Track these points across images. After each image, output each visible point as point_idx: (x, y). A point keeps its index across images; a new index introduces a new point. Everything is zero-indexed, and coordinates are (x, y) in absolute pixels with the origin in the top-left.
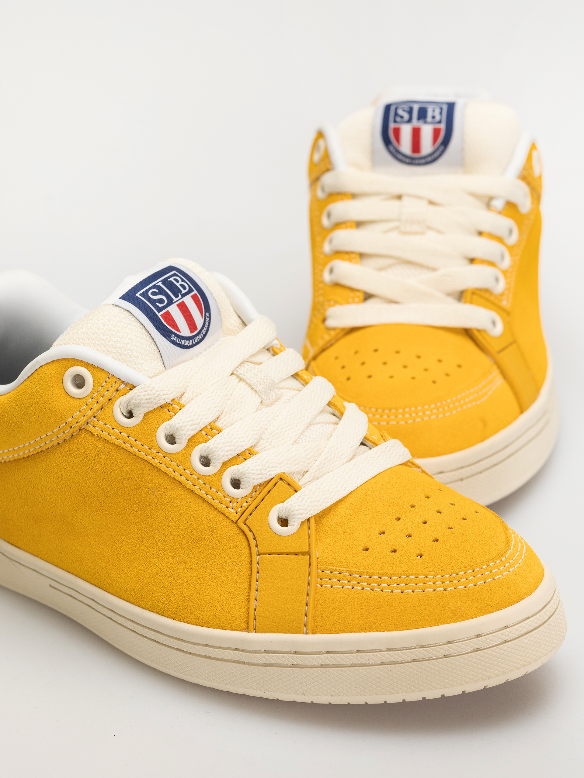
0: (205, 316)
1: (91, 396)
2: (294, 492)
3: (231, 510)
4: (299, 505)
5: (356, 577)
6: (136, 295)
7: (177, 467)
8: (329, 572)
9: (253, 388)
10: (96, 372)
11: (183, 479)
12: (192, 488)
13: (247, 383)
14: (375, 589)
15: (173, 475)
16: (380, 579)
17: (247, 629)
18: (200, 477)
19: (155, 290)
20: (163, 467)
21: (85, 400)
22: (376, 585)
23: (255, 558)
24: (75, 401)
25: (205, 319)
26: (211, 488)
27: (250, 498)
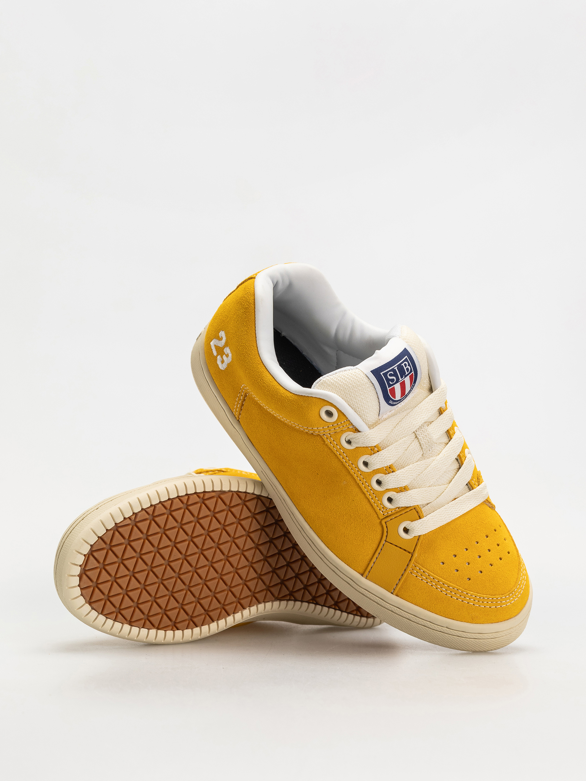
0: (412, 387)
1: (333, 424)
2: (418, 518)
3: (381, 512)
4: (419, 528)
5: (431, 578)
6: (381, 373)
7: (362, 479)
8: (418, 568)
9: (421, 445)
10: (341, 414)
11: (363, 487)
12: (366, 493)
13: (419, 441)
14: (438, 589)
15: (358, 482)
16: (443, 585)
17: (362, 575)
18: (372, 489)
19: (392, 372)
20: (355, 476)
21: (328, 424)
22: (439, 587)
23: (383, 542)
24: (323, 422)
25: (411, 389)
26: (376, 497)
27: (394, 511)
